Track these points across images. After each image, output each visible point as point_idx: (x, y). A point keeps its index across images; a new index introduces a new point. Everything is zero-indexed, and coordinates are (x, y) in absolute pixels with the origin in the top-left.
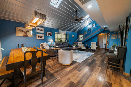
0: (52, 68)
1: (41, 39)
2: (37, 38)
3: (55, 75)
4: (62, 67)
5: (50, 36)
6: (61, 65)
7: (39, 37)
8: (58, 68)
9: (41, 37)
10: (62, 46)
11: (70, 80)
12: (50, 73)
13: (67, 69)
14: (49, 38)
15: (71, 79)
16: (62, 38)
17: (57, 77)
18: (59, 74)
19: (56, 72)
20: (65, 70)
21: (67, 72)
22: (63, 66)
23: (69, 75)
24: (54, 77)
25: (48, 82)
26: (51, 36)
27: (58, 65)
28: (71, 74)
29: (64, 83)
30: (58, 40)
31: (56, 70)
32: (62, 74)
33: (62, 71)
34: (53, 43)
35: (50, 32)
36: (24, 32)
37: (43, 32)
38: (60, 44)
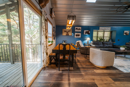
0: (80, 64)
1: (79, 37)
2: (75, 37)
3: (81, 70)
4: (91, 67)
5: (87, 34)
6: (92, 64)
7: (76, 35)
8: (87, 66)
9: (79, 35)
10: (102, 45)
11: (93, 81)
12: (78, 66)
13: (97, 70)
14: (87, 37)
15: (95, 81)
16: (104, 37)
17: (81, 72)
18: (85, 71)
19: (83, 68)
20: (93, 70)
21: (94, 73)
22: (93, 66)
23: (95, 77)
24: (80, 71)
25: (72, 71)
26: (89, 34)
27: (88, 64)
28: (98, 77)
29: (86, 79)
30: (97, 39)
31: (84, 66)
32: (88, 72)
33: (89, 70)
34: (89, 41)
35: (87, 31)
36: (67, 32)
37: (80, 31)
38: (100, 43)
